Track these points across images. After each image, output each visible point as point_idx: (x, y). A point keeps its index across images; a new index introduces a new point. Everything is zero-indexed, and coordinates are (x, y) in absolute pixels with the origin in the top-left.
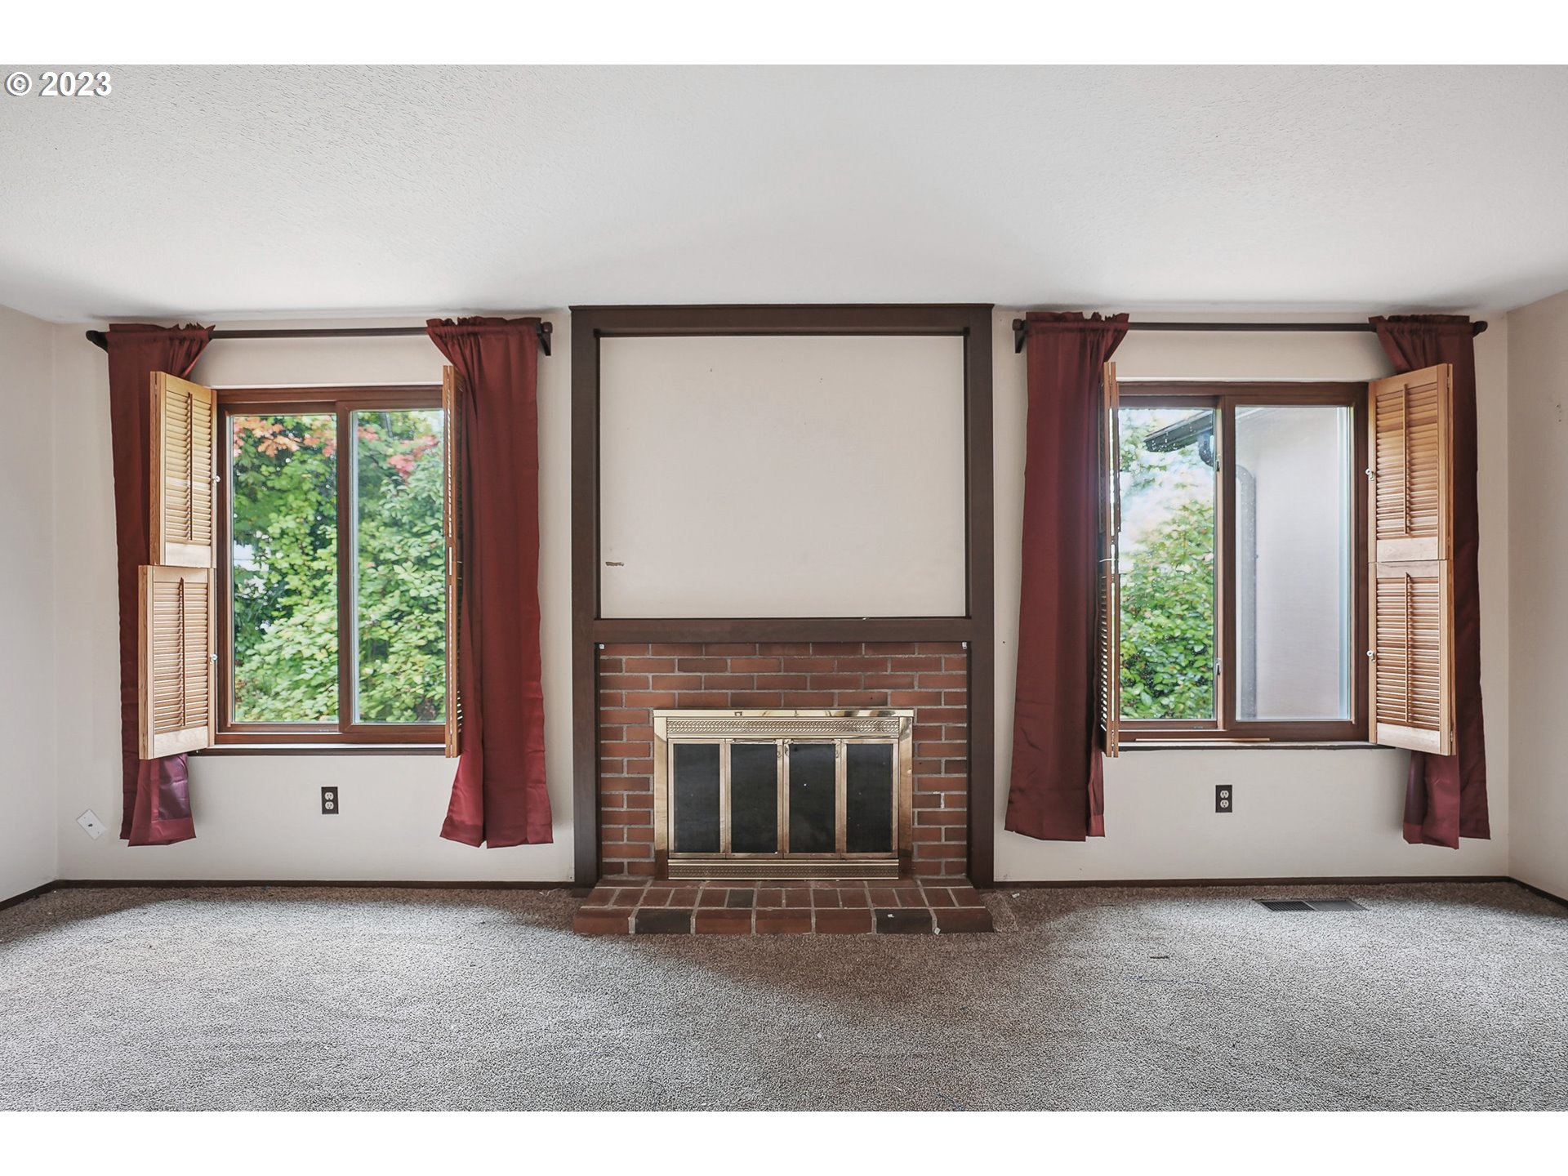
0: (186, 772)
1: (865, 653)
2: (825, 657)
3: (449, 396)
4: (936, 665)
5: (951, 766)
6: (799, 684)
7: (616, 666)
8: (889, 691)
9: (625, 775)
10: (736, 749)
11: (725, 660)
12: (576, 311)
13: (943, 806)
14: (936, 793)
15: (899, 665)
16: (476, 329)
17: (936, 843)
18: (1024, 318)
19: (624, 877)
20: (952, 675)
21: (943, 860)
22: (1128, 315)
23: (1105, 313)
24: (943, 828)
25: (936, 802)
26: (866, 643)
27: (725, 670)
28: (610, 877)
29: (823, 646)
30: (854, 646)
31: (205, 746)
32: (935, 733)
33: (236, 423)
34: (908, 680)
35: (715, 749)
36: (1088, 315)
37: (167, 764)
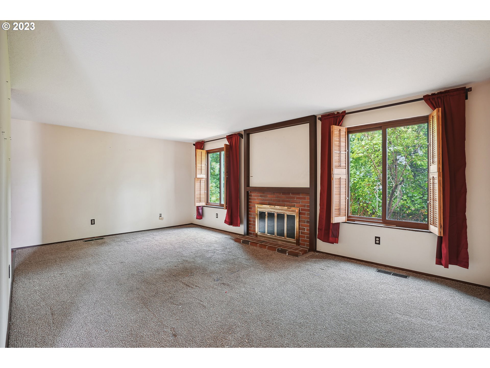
0: (202, 209)
1: (291, 195)
2: (284, 195)
3: (225, 149)
4: (305, 199)
5: (307, 222)
6: (279, 201)
7: (251, 196)
8: (295, 204)
9: (252, 216)
10: (268, 213)
11: (267, 195)
12: (244, 130)
13: (306, 231)
14: (304, 227)
15: (298, 198)
16: (232, 136)
17: (304, 239)
18: (320, 117)
19: (252, 235)
20: (308, 201)
21: (306, 243)
22: (345, 111)
23: (340, 112)
24: (306, 236)
25: (304, 229)
26: (291, 193)
27: (267, 197)
28: (250, 235)
29: (284, 193)
30: (289, 193)
31: (204, 205)
32: (304, 214)
33: (210, 155)
34: (299, 202)
35: (265, 213)
36: (336, 113)
37: (199, 207)
